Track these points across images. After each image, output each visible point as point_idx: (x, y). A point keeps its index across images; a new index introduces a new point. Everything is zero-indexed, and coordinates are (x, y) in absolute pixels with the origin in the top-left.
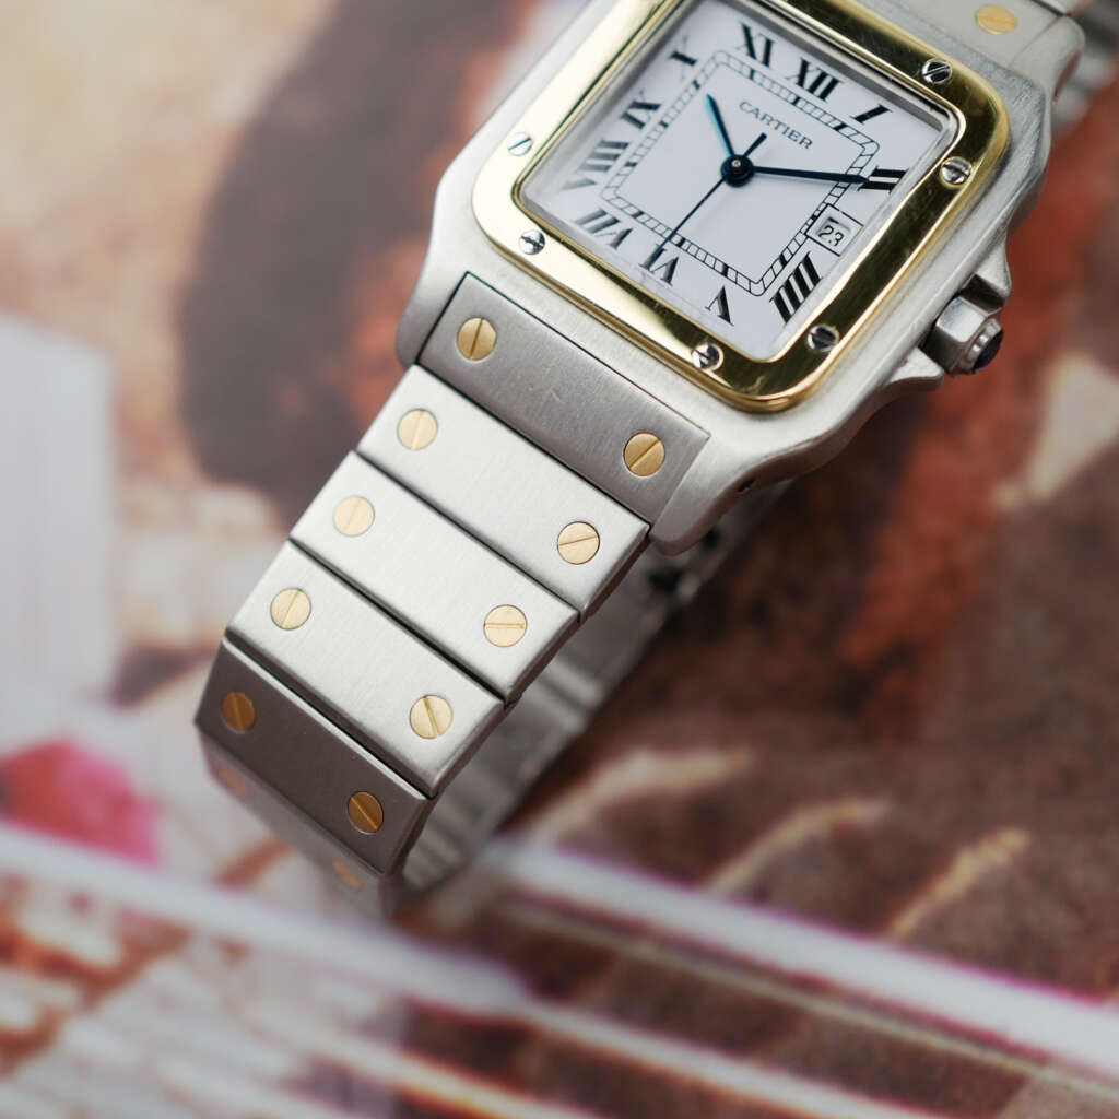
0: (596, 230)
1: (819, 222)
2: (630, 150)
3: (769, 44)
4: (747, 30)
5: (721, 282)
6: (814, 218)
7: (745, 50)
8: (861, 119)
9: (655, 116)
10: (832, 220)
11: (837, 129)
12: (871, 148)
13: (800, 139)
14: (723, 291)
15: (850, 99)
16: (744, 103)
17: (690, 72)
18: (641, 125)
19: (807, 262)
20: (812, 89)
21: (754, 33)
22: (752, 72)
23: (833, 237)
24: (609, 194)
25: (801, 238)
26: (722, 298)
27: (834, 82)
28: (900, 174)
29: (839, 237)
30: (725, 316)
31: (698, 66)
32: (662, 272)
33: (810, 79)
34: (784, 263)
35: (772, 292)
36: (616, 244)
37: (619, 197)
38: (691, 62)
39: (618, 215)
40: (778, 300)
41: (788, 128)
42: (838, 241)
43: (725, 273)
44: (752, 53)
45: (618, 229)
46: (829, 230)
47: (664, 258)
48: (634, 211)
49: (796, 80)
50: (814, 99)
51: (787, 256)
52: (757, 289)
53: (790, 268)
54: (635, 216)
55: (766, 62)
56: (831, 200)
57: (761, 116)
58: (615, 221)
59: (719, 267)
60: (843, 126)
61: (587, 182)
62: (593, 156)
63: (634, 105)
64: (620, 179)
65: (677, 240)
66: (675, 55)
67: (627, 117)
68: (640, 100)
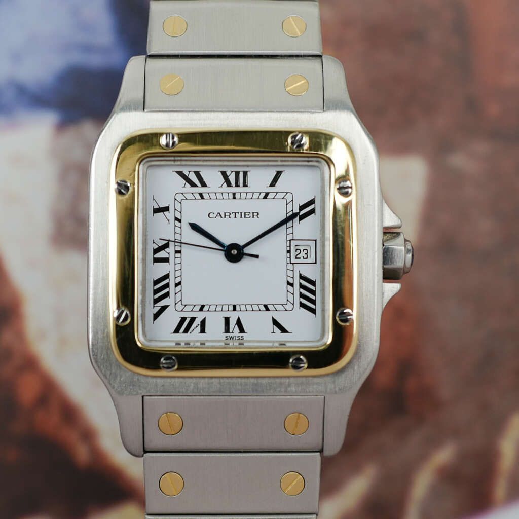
0: (186, 331)
1: (293, 251)
2: (172, 277)
3: (197, 174)
4: (181, 174)
5: (268, 316)
6: (289, 252)
7: (188, 185)
8: (273, 184)
9: (171, 249)
10: (296, 246)
11: (265, 197)
12: (289, 198)
13: (251, 215)
14: (273, 318)
15: (259, 178)
16: (209, 214)
17: (170, 215)
18: (166, 260)
19: (301, 277)
20: (237, 185)
21: (186, 173)
22: (201, 194)
23: (303, 254)
24: (179, 307)
25: (290, 267)
26: (275, 323)
27: (245, 173)
28: (312, 202)
29: (305, 252)
30: (284, 330)
31: (172, 209)
32: (237, 329)
33: (232, 179)
34: (292, 285)
35: (297, 304)
36: (203, 331)
37: (185, 305)
38: (166, 209)
39: (193, 315)
40: (302, 305)
41: (241, 213)
42: (306, 254)
43: (267, 309)
44: (193, 185)
45: (197, 322)
46: (298, 251)
47: (233, 323)
48: (198, 308)
49: (225, 185)
50: (241, 189)
51: (291, 281)
52: (289, 307)
53: (297, 285)
54: (201, 309)
55: (204, 185)
56: (290, 237)
57: (223, 216)
58: (193, 320)
59: (263, 308)
60: (267, 194)
61: (164, 308)
62: (156, 292)
63: (156, 251)
64: (178, 295)
65: (231, 308)
66: (156, 211)
67: (156, 260)
68: (156, 247)
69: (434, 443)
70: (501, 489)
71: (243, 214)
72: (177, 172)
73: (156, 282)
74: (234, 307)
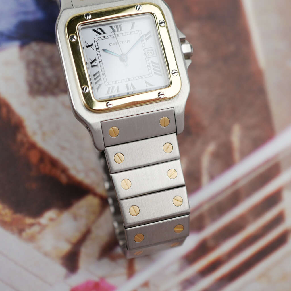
1: (146, 54)
2: (100, 72)
3: (101, 29)
4: (94, 30)
5: (143, 80)
7: (98, 34)
8: (132, 28)
9: (97, 61)
10: (147, 51)
11: (130, 34)
12: (140, 32)
13: (127, 42)
14: (145, 81)
16: (110, 44)
17: (94, 47)
18: (96, 65)
19: (152, 62)
20: (118, 31)
21: (96, 30)
22: (104, 37)
24: (107, 83)
25: (147, 59)
26: (147, 82)
27: (120, 26)
29: (151, 53)
31: (94, 45)
32: (132, 88)
33: (115, 29)
34: (150, 66)
35: (153, 74)
36: (118, 91)
37: (109, 82)
38: (92, 45)
40: (156, 74)
41: (122, 42)
42: (152, 54)
43: (142, 78)
44: (100, 34)
45: (115, 88)
46: (148, 53)
47: (130, 85)
48: (114, 82)
49: (113, 32)
50: (120, 32)
52: (150, 75)
54: (116, 83)
55: (104, 33)
56: (144, 48)
57: (115, 44)
58: (113, 87)
59: (140, 78)
60: (131, 32)
61: (100, 85)
62: (95, 79)
63: (91, 63)
64: (105, 79)
65: (127, 80)
66: (87, 47)
67: (92, 66)
68: (91, 61)
69: (206, 143)
70: (237, 155)
71: (123, 42)
72: (92, 30)
73: (94, 75)
74: (129, 79)
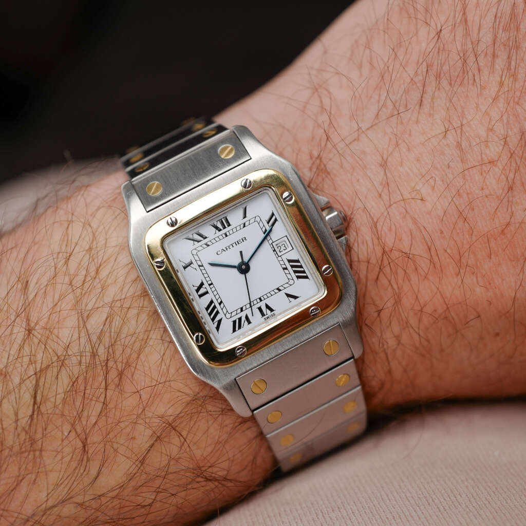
0: (240, 327)
1: (276, 249)
2: (215, 300)
3: (198, 234)
4: (188, 238)
5: (282, 293)
6: (274, 251)
7: (196, 243)
8: (245, 217)
9: (206, 285)
10: (276, 245)
11: (244, 226)
12: (258, 219)
13: (241, 241)
14: (286, 294)
15: (235, 218)
16: (217, 253)
17: (195, 265)
18: (207, 293)
19: (290, 261)
20: (225, 228)
21: (191, 236)
22: (206, 244)
23: (283, 248)
24: (228, 316)
25: (280, 258)
26: (288, 295)
27: (226, 218)
28: (273, 214)
29: (283, 245)
30: (295, 297)
31: (194, 261)
32: (268, 311)
33: (220, 226)
34: (286, 269)
35: (295, 278)
36: (249, 322)
37: (231, 313)
38: (191, 263)
39: (239, 316)
40: (298, 277)
41: (235, 243)
42: (285, 247)
43: (279, 290)
44: (198, 241)
45: (243, 319)
46: (279, 248)
47: (264, 308)
48: (239, 310)
49: (217, 231)
50: (228, 229)
51: (284, 266)
52: (291, 282)
53: (289, 268)
54: (242, 310)
55: (205, 238)
56: (271, 242)
57: (225, 250)
58: (240, 319)
59: (277, 291)
60: (244, 224)
61: (220, 321)
62: (210, 314)
63: (197, 291)
64: (224, 309)
65: (258, 301)
66: (185, 268)
67: (200, 296)
68: (196, 288)
71: (237, 243)
72: (186, 238)
73: (207, 309)
74: (260, 299)
